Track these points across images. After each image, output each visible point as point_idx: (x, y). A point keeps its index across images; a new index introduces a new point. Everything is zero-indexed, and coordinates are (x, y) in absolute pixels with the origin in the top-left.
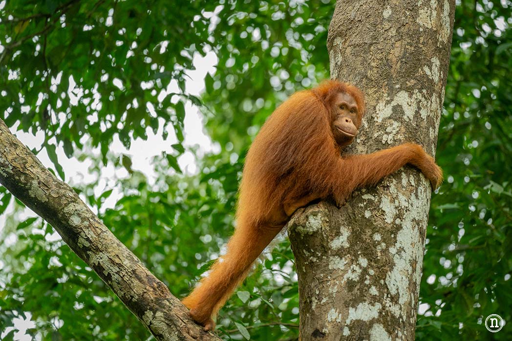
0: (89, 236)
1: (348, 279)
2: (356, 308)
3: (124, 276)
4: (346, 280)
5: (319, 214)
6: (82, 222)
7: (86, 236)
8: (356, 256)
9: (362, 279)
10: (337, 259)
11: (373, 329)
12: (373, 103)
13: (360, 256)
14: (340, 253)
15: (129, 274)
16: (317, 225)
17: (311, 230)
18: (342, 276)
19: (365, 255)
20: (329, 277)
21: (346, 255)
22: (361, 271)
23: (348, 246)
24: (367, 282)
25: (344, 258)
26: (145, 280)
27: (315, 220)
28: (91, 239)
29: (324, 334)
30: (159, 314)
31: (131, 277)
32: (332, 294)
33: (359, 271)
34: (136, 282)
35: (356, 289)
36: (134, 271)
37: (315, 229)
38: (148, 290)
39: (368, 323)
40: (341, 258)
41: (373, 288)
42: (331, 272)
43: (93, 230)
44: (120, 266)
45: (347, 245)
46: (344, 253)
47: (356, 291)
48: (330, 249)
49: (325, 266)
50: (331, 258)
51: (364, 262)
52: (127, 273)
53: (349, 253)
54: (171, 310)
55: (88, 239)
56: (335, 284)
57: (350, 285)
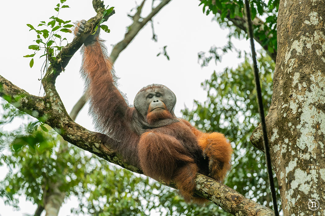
0: (206, 191)
1: (282, 153)
2: (288, 166)
3: (223, 202)
4: (282, 154)
5: (258, 130)
6: (201, 186)
7: (204, 192)
8: (283, 140)
9: (288, 149)
10: (276, 146)
11: (295, 173)
13: (285, 139)
14: (276, 143)
15: (224, 200)
16: (259, 135)
17: (257, 140)
18: (280, 153)
19: (287, 137)
20: (276, 157)
21: (279, 142)
22: (286, 146)
23: (279, 137)
24: (290, 150)
25: (278, 144)
26: (231, 199)
27: (257, 134)
28: (206, 192)
29: (281, 187)
30: (240, 212)
31: (225, 201)
32: (279, 165)
33: (285, 146)
34: (228, 202)
35: (286, 156)
36: (226, 197)
37: (259, 138)
38: (233, 203)
39: (293, 171)
40: (277, 145)
41: (292, 151)
42: (276, 154)
43: (207, 187)
44: (220, 198)
45: (278, 137)
46: (278, 141)
47: (287, 157)
48: (271, 143)
49: (273, 153)
50: (273, 147)
51: (286, 141)
52: (223, 200)
53: (280, 140)
54: (243, 208)
55: (206, 193)
56: (279, 159)
57: (284, 155)
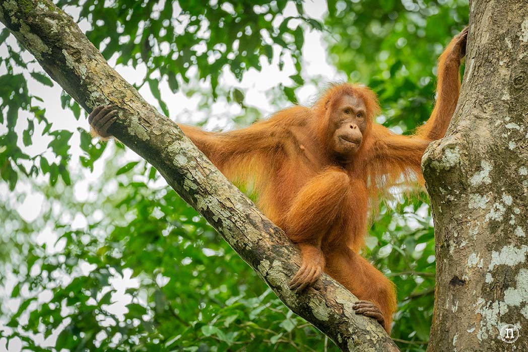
0: (197, 178)
1: (490, 219)
2: (500, 252)
3: (236, 221)
4: (488, 220)
5: (457, 147)
6: (189, 162)
7: (193, 177)
8: (500, 193)
9: (506, 219)
10: (477, 197)
11: (519, 274)
12: (518, 20)
13: (504, 193)
14: (481, 190)
15: (242, 219)
16: (454, 159)
17: (448, 165)
18: (484, 216)
19: (509, 192)
20: (469, 218)
21: (487, 192)
22: (505, 209)
23: (490, 182)
24: (512, 222)
25: (485, 196)
26: (261, 225)
27: (453, 153)
28: (198, 181)
29: (464, 282)
30: (276, 263)
31: (244, 222)
32: (472, 236)
33: (503, 210)
34: (250, 228)
35: (500, 230)
36: (248, 216)
37: (453, 164)
38: (264, 237)
39: (513, 268)
40: (482, 196)
41: (519, 228)
42: (471, 212)
43: (201, 170)
44: (231, 210)
45: (488, 181)
46: (486, 190)
47: (499, 232)
48: (469, 186)
49: (464, 206)
50: (471, 196)
51: (508, 199)
52: (239, 218)
53: (491, 189)
54: (290, 259)
55: (195, 181)
56: (476, 225)
57: (493, 226)
